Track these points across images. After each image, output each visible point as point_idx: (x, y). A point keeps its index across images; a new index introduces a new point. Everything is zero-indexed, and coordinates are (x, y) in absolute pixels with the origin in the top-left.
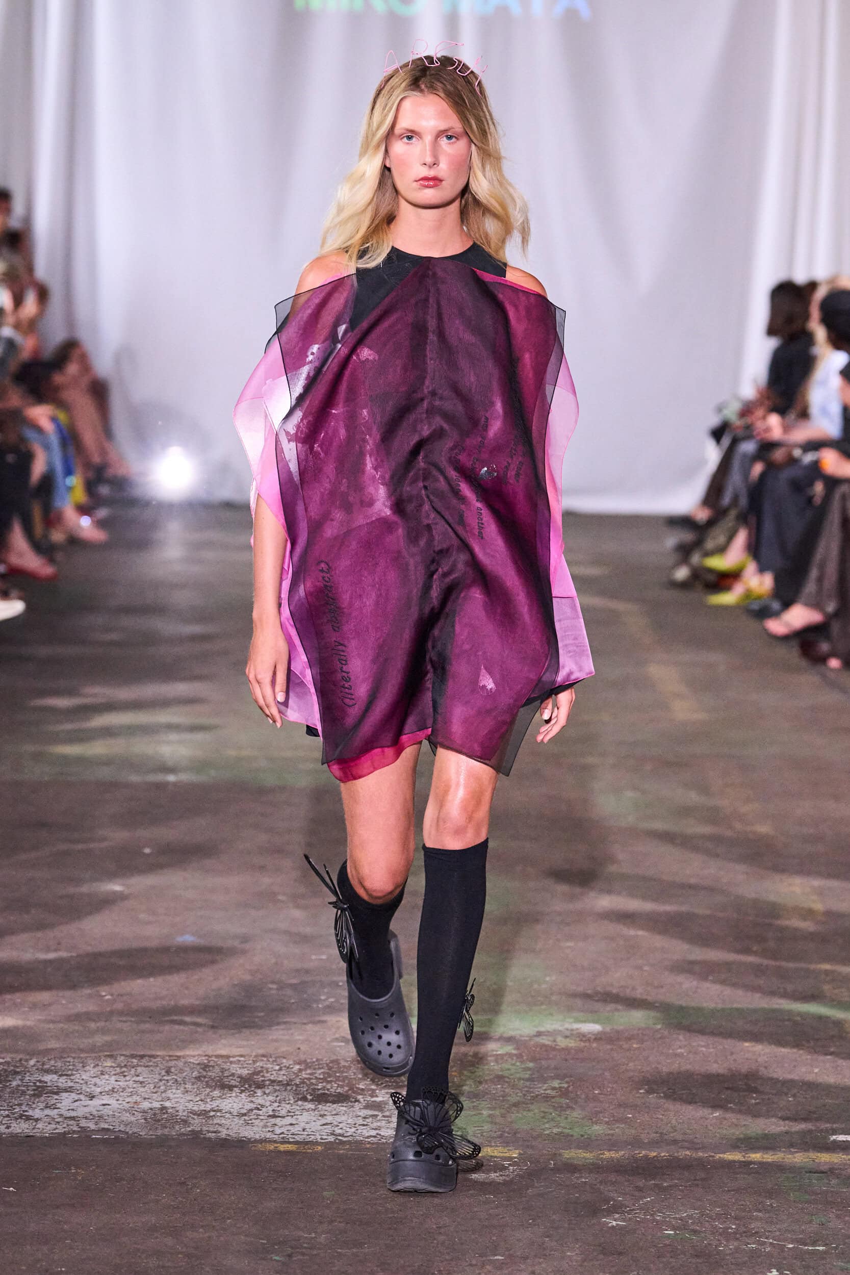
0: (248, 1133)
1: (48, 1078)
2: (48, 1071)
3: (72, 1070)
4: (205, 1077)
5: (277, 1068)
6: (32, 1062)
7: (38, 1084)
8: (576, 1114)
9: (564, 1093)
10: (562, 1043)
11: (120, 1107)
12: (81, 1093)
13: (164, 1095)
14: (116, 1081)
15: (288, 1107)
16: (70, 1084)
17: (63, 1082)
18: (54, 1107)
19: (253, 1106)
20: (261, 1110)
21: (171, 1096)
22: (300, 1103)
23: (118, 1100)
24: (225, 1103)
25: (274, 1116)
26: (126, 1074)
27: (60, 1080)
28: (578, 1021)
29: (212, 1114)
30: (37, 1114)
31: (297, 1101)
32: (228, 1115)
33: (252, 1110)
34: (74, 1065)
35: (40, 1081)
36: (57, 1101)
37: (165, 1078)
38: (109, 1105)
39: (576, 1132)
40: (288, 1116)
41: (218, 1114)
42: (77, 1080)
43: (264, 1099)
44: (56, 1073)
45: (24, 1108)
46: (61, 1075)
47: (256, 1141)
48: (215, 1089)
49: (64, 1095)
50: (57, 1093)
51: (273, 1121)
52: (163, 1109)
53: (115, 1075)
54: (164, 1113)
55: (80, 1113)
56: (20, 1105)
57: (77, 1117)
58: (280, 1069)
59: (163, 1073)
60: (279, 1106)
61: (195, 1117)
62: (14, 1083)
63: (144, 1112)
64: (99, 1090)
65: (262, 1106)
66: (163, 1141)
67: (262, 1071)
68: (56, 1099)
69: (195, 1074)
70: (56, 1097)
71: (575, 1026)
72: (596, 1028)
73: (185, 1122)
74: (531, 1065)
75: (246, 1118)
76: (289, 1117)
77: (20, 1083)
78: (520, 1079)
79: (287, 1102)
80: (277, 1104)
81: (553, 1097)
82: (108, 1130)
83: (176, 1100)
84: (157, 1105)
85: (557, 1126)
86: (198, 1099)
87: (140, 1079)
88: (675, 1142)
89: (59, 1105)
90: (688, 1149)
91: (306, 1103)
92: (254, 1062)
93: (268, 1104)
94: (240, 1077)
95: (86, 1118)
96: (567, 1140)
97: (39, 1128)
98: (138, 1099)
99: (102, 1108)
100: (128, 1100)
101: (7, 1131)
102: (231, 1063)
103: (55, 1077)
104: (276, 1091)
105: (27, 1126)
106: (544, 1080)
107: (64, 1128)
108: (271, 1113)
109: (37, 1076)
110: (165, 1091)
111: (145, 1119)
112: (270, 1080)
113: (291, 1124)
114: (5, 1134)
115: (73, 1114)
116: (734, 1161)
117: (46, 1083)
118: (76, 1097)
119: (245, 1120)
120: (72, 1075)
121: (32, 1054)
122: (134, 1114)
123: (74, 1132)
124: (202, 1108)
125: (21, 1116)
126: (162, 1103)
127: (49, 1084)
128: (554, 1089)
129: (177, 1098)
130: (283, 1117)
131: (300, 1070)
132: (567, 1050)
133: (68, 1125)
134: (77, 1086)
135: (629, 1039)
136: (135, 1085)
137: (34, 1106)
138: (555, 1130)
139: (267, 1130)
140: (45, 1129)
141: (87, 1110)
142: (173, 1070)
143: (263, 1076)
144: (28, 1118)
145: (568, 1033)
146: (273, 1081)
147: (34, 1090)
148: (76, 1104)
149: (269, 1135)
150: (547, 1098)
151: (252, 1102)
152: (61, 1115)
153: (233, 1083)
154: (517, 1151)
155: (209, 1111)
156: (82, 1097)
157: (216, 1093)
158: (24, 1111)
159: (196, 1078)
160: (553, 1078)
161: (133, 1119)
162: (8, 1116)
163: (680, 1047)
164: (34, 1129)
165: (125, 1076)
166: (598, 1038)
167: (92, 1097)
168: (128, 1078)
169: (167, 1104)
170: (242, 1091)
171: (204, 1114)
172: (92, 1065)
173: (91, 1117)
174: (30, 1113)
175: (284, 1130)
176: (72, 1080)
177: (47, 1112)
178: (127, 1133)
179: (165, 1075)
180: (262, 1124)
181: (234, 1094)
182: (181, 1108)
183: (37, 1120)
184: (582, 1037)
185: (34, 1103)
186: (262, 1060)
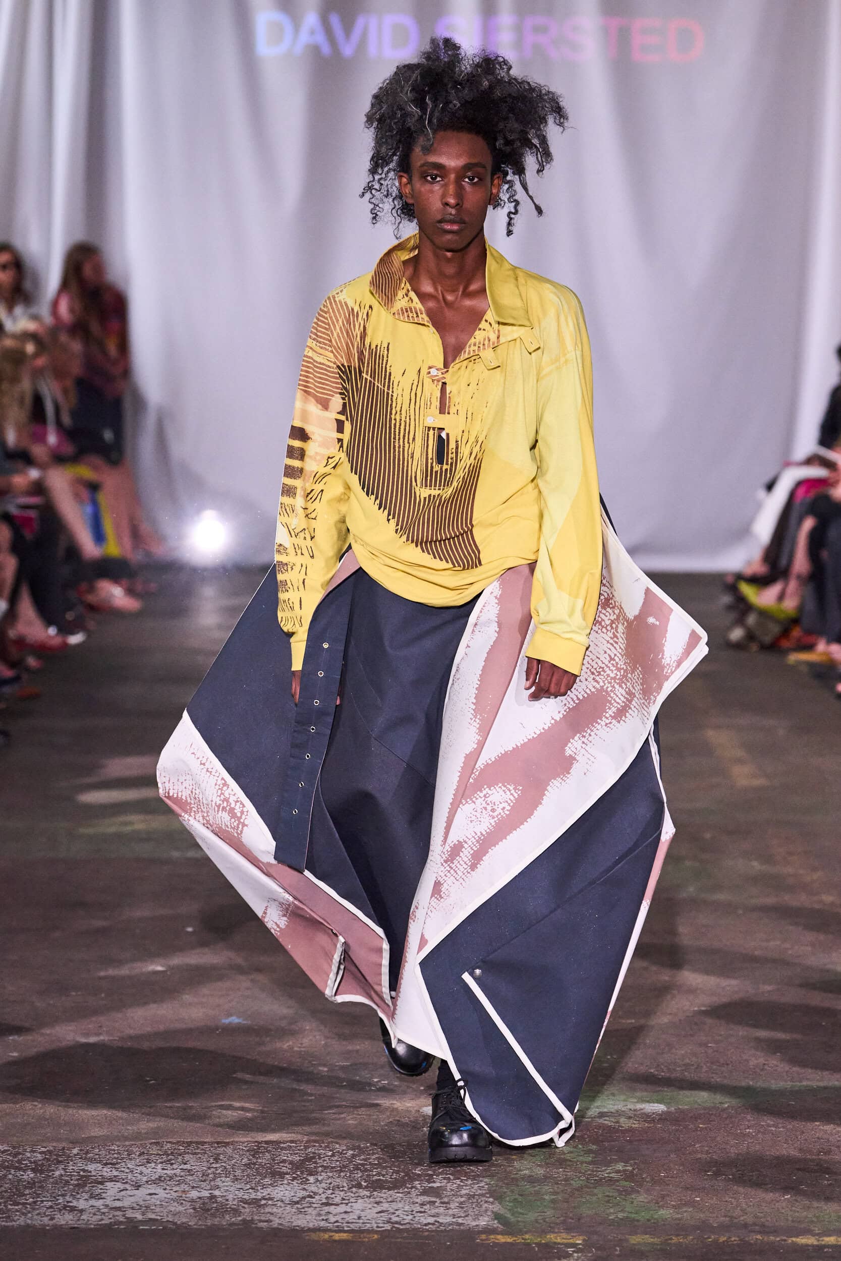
0: (301, 1222)
1: (91, 1167)
2: (92, 1160)
3: (117, 1158)
4: (255, 1164)
5: (330, 1153)
6: (75, 1151)
7: (82, 1173)
8: (642, 1198)
9: (629, 1176)
10: (625, 1123)
11: (168, 1196)
12: (126, 1183)
13: (212, 1183)
14: (163, 1169)
15: (342, 1193)
16: (116, 1173)
17: (107, 1172)
18: (99, 1197)
19: (305, 1193)
20: (314, 1198)
21: (220, 1184)
22: (354, 1190)
23: (165, 1189)
24: (276, 1191)
25: (327, 1204)
26: (173, 1162)
27: (105, 1169)
28: (642, 1101)
29: (263, 1202)
30: (81, 1204)
31: (351, 1188)
32: (279, 1203)
33: (304, 1198)
34: (119, 1153)
35: (84, 1170)
36: (102, 1191)
37: (214, 1165)
38: (155, 1194)
39: (643, 1216)
40: (342, 1203)
41: (270, 1202)
42: (123, 1169)
43: (317, 1186)
44: (100, 1162)
45: (68, 1198)
46: (106, 1164)
47: (310, 1230)
48: (265, 1177)
49: (109, 1185)
50: (102, 1183)
51: (326, 1209)
52: (212, 1197)
53: (161, 1163)
54: (213, 1203)
55: (126, 1203)
56: (63, 1195)
57: (123, 1207)
58: (333, 1155)
59: (212, 1161)
60: (332, 1194)
61: (246, 1206)
62: (57, 1173)
63: (192, 1201)
64: (145, 1179)
65: (315, 1194)
66: (213, 1231)
67: (314, 1158)
68: (101, 1189)
69: (245, 1161)
70: (101, 1187)
71: (639, 1106)
72: (660, 1108)
73: (236, 1212)
74: (594, 1147)
75: (299, 1206)
76: (344, 1205)
77: (63, 1172)
78: (582, 1163)
79: (341, 1189)
80: (330, 1191)
81: (618, 1181)
82: (157, 1220)
83: (226, 1188)
84: (206, 1194)
85: (622, 1211)
86: (248, 1186)
87: (188, 1167)
88: (745, 1226)
89: (104, 1195)
90: (760, 1232)
91: (361, 1190)
92: (306, 1148)
93: (321, 1191)
94: (291, 1163)
95: (133, 1208)
96: (632, 1226)
97: (84, 1220)
98: (186, 1188)
99: (149, 1197)
100: (175, 1189)
101: (51, 1223)
102: (282, 1149)
103: (99, 1166)
104: (329, 1177)
105: (71, 1217)
106: (608, 1164)
107: (110, 1219)
108: (324, 1201)
109: (80, 1164)
110: (214, 1180)
111: (194, 1209)
112: (322, 1166)
113: (346, 1212)
114: (48, 1225)
115: (118, 1204)
116: (807, 1245)
117: (90, 1172)
118: (122, 1187)
119: (298, 1208)
120: (117, 1163)
121: (74, 1143)
122: (182, 1203)
123: (121, 1223)
124: (253, 1196)
125: (65, 1207)
126: (211, 1192)
127: (93, 1173)
128: (618, 1172)
129: (227, 1186)
130: (337, 1205)
131: (353, 1156)
132: (631, 1130)
133: (114, 1216)
134: (123, 1176)
135: (696, 1118)
136: (182, 1174)
137: (79, 1196)
138: (620, 1215)
139: (321, 1218)
140: (90, 1219)
141: (132, 1199)
142: (221, 1157)
143: (316, 1163)
144: (73, 1209)
145: (631, 1114)
146: (325, 1167)
147: (78, 1180)
148: (123, 1193)
149: (323, 1224)
150: (611, 1181)
151: (304, 1189)
152: (107, 1206)
153: (284, 1170)
154: (581, 1238)
155: (260, 1200)
156: (127, 1186)
157: (267, 1181)
158: (68, 1202)
159: (245, 1165)
160: (616, 1161)
161: (181, 1208)
162: (51, 1207)
163: (749, 1128)
164: (78, 1220)
165: (172, 1164)
166: (663, 1118)
167: (138, 1187)
168: (175, 1166)
169: (217, 1193)
170: (294, 1179)
171: (255, 1202)
172: (138, 1153)
173: (138, 1207)
174: (74, 1203)
175: (338, 1218)
176: (117, 1169)
177: (93, 1202)
178: (175, 1224)
179: (213, 1163)
180: (314, 1212)
181: (286, 1182)
182: (230, 1197)
183: (81, 1211)
184: (647, 1117)
185: (78, 1193)
186: (314, 1146)
